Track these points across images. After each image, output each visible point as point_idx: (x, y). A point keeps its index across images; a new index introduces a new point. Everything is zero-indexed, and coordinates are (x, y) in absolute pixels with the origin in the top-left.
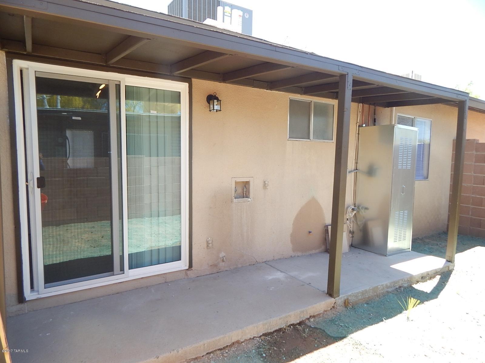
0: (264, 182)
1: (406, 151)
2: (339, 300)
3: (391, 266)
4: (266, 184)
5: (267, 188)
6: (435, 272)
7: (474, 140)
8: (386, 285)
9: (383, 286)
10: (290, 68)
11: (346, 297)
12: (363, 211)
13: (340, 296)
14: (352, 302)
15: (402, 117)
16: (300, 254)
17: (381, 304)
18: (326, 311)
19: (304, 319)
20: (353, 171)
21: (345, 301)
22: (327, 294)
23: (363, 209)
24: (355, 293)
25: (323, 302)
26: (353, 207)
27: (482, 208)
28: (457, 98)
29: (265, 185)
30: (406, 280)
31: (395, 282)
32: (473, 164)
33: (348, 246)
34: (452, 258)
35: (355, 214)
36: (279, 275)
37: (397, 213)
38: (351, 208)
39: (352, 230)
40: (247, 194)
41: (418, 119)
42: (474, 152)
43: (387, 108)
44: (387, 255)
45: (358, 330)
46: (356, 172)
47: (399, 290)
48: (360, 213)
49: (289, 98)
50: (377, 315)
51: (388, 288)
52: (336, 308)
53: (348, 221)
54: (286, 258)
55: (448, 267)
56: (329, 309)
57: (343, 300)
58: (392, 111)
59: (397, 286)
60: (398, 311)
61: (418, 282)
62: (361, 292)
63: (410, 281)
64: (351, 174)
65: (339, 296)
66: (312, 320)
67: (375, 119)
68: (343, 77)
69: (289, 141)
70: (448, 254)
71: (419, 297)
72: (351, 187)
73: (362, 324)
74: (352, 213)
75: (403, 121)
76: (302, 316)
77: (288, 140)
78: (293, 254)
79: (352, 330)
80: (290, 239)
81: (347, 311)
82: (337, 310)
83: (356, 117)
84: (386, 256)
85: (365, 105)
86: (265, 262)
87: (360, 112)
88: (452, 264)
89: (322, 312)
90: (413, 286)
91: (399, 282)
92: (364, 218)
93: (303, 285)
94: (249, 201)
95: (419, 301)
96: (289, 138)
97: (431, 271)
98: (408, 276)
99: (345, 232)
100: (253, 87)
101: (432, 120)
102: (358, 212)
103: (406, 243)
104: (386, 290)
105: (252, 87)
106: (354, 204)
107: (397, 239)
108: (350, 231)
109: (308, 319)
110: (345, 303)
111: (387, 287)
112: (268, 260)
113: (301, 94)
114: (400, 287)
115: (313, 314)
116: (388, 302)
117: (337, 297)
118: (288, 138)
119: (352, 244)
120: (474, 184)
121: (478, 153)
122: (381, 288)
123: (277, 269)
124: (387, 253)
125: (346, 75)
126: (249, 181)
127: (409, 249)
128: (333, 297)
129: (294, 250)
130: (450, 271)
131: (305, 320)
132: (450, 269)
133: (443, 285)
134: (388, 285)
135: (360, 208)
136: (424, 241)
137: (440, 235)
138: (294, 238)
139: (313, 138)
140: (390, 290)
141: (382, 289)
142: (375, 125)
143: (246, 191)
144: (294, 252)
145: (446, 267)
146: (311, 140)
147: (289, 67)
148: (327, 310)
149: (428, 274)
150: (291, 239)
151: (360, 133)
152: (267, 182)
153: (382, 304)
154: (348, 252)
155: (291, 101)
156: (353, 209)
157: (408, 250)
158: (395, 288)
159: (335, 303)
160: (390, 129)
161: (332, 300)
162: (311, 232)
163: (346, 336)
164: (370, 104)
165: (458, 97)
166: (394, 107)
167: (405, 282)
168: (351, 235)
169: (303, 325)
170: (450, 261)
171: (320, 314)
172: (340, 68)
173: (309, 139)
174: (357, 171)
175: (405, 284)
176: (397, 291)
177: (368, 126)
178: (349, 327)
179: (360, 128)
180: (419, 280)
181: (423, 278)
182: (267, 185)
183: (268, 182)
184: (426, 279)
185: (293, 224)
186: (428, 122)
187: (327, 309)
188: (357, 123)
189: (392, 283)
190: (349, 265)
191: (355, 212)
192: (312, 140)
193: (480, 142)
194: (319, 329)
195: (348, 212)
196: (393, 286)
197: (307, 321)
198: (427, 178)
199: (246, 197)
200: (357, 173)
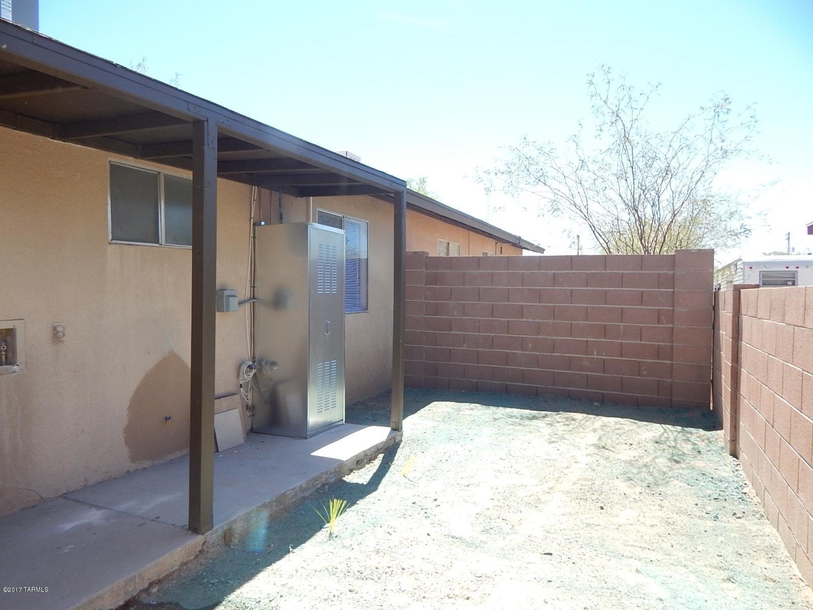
0: (55, 328)
1: (329, 266)
2: (213, 536)
3: (312, 454)
4: (57, 332)
5: (63, 339)
6: (376, 450)
7: (423, 252)
8: (301, 487)
9: (296, 490)
10: (78, 88)
11: (226, 526)
12: (267, 368)
13: (215, 528)
14: (238, 532)
15: (325, 214)
16: (147, 463)
17: (291, 522)
18: (186, 564)
19: (135, 594)
20: (248, 301)
21: (225, 535)
22: (189, 530)
23: (269, 365)
24: (243, 515)
25: (179, 549)
26: (251, 363)
27: (438, 347)
28: (390, 186)
29: (56, 336)
30: (332, 472)
31: (315, 479)
32: (424, 286)
33: (243, 432)
34: (398, 423)
35: (255, 374)
36: (93, 516)
37: (319, 366)
38: (246, 365)
39: (250, 403)
40: (10, 356)
41: (349, 219)
42: (424, 270)
43: (299, 198)
44: (308, 436)
45: (245, 581)
46: (253, 302)
47: (321, 491)
48: (264, 372)
49: (110, 162)
50: (281, 544)
51: (303, 492)
52: (208, 552)
53: (242, 388)
54: (116, 479)
55: (395, 438)
56: (192, 558)
57: (220, 533)
58: (308, 203)
59: (319, 484)
60: (317, 526)
61: (351, 471)
62: (255, 509)
63: (339, 471)
64: (245, 305)
65: (213, 527)
66: (155, 590)
67: (281, 215)
68: (198, 125)
69: (113, 246)
70: (393, 419)
71: (352, 494)
72: (246, 329)
73: (252, 568)
74: (249, 374)
75: (326, 220)
76: (130, 589)
77: (110, 243)
78: (132, 467)
79: (232, 586)
80: (123, 439)
81: (227, 551)
82: (209, 556)
83: (249, 209)
84: (306, 438)
85: (262, 189)
86: (64, 496)
87: (254, 200)
88: (399, 433)
89: (177, 568)
90: (344, 479)
91: (321, 478)
92: (271, 379)
93: (142, 525)
94: (14, 372)
95: (345, 502)
96: (113, 239)
97: (370, 449)
98: (336, 465)
99: (238, 409)
100: (15, 127)
101: (368, 222)
102: (260, 370)
103: (338, 413)
104: (300, 495)
105: (14, 129)
106: (253, 358)
107: (323, 407)
108: (247, 406)
109: (146, 590)
110: (225, 538)
111: (302, 490)
112: (71, 491)
113: (136, 157)
114: (324, 485)
115: (156, 578)
116: (303, 515)
117: (210, 530)
118: (110, 240)
119: (252, 429)
120: (426, 315)
121: (428, 271)
122: (292, 494)
123: (89, 504)
124: (308, 433)
125: (204, 121)
126: (12, 329)
127: (343, 420)
128: (200, 534)
129: (134, 458)
130: (396, 444)
131: (137, 595)
132: (397, 441)
133: (386, 467)
134: (304, 487)
135: (263, 363)
136: (367, 405)
137: (388, 393)
138: (132, 434)
139: (166, 241)
140: (307, 494)
141: (293, 496)
142: (281, 223)
143: (5, 351)
144: (134, 463)
145: (391, 439)
146: (161, 245)
147: (75, 85)
148: (189, 561)
149: (366, 455)
150: (125, 437)
151: (256, 236)
152: (60, 329)
153: (293, 522)
154: (244, 442)
155: (115, 169)
156: (250, 367)
157: (341, 423)
158: (316, 488)
159: (205, 542)
160: (303, 230)
161: (200, 539)
162: (169, 418)
163: (219, 600)
164: (271, 189)
165: (392, 185)
166: (311, 198)
167: (331, 476)
168: (248, 413)
169: (132, 606)
170: (397, 429)
171: (173, 572)
172: (191, 106)
173: (158, 243)
174: (254, 300)
175: (331, 478)
176: (319, 493)
177: (271, 224)
178: (228, 581)
179: (256, 227)
180: (354, 467)
181: (359, 462)
182: (61, 334)
183: (64, 327)
184: (363, 463)
185: (128, 408)
186: (363, 224)
187: (188, 559)
188: (250, 219)
189: (310, 481)
190: (242, 465)
191: (254, 371)
192: (163, 244)
193: (430, 255)
194: (168, 603)
195: (241, 374)
196: (311, 486)
197: (144, 595)
198: (367, 309)
199: (7, 364)
200: (256, 304)
